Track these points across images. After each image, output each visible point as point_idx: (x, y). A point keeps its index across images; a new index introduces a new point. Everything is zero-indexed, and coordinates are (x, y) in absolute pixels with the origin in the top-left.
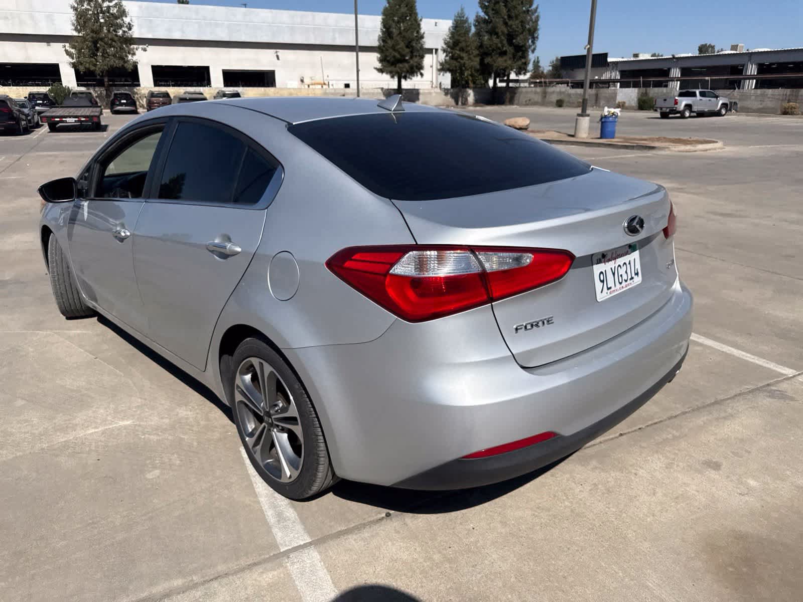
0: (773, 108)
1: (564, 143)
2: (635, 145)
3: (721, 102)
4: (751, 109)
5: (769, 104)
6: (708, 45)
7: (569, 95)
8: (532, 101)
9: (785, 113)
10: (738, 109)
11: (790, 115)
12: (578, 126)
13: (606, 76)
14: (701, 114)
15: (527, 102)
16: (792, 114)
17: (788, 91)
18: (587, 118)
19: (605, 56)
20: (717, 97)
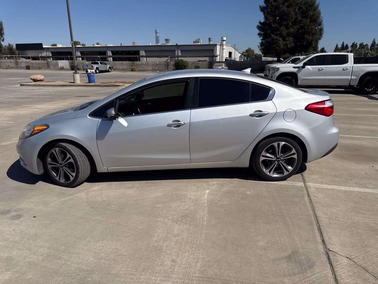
0: (127, 69)
1: (74, 86)
2: (111, 85)
3: (108, 67)
4: (119, 69)
5: (125, 67)
6: (77, 41)
7: (32, 63)
8: (10, 66)
9: (132, 70)
10: (114, 69)
11: (134, 71)
12: (75, 78)
13: (44, 54)
14: (101, 72)
15: (7, 67)
16: (135, 71)
17: (131, 62)
18: (79, 74)
19: (41, 44)
20: (106, 64)
